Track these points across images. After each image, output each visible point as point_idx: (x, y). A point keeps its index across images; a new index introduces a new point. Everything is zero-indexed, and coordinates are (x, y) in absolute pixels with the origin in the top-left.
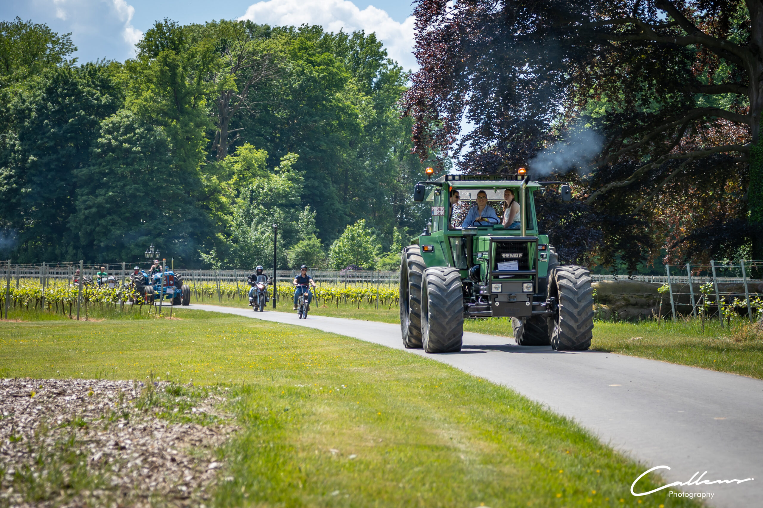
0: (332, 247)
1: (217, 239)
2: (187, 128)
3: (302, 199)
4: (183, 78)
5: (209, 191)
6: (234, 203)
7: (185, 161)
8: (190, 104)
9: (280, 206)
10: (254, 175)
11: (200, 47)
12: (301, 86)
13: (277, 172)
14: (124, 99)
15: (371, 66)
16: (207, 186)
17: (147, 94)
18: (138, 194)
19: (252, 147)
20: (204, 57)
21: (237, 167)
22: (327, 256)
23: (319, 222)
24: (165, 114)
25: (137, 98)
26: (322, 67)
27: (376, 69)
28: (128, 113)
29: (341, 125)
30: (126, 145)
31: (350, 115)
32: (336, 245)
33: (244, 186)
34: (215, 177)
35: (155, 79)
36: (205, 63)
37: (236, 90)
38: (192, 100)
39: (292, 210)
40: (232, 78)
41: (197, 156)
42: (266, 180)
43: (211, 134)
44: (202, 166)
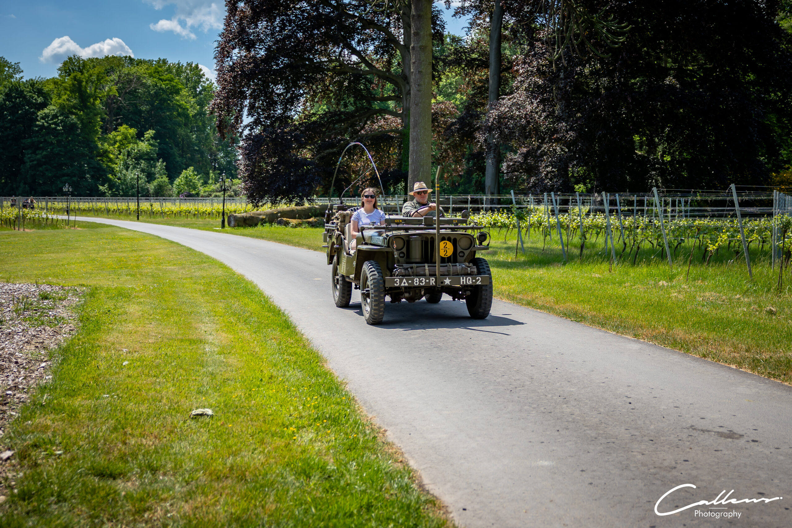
0: (175, 182)
1: (108, 178)
2: (89, 116)
3: (157, 156)
4: (86, 88)
5: (103, 151)
6: (117, 158)
7: (88, 135)
8: (90, 102)
9: (144, 160)
10: (130, 143)
11: (96, 71)
12: (155, 92)
13: (142, 141)
14: (51, 99)
15: (196, 82)
16: (102, 149)
17: (65, 97)
18: (61, 153)
19: (127, 127)
20: (98, 76)
21: (119, 138)
22: (172, 187)
23: (167, 168)
24: (75, 108)
25: (59, 99)
26: (167, 82)
27: (199, 84)
28: (54, 108)
29: (179, 115)
30: (53, 126)
31: (184, 109)
32: (177, 181)
33: (123, 149)
34: (106, 144)
35: (69, 89)
36: (98, 80)
37: (117, 95)
38: (92, 100)
39: (152, 162)
40: (114, 88)
41: (96, 132)
42: (136, 145)
43: (103, 119)
44: (98, 138)
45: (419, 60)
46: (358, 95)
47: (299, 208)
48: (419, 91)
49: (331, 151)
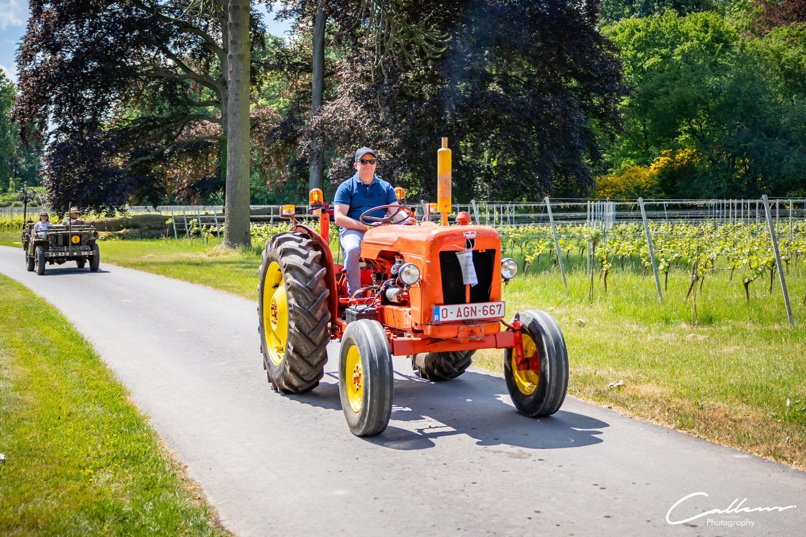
45: (237, 69)
46: (174, 101)
47: (109, 219)
48: (236, 100)
49: (144, 158)
